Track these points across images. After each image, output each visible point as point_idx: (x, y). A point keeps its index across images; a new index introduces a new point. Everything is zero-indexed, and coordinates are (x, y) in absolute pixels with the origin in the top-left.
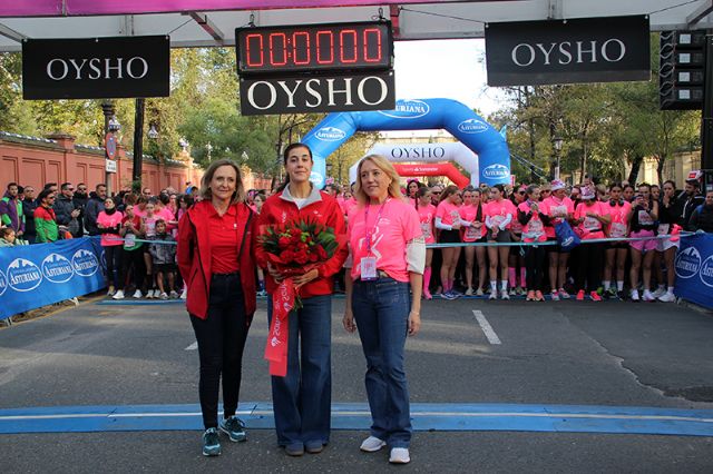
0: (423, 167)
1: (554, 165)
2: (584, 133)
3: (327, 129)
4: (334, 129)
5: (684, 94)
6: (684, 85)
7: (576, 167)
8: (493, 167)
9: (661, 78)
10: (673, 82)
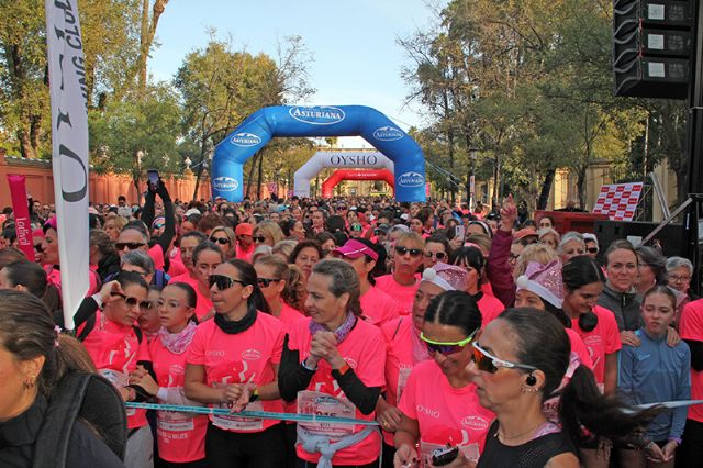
0: (364, 172)
1: (470, 174)
2: (498, 143)
3: (242, 135)
4: (249, 135)
5: (656, 70)
6: (655, 55)
7: (490, 175)
8: (408, 174)
9: (617, 45)
10: (639, 49)
